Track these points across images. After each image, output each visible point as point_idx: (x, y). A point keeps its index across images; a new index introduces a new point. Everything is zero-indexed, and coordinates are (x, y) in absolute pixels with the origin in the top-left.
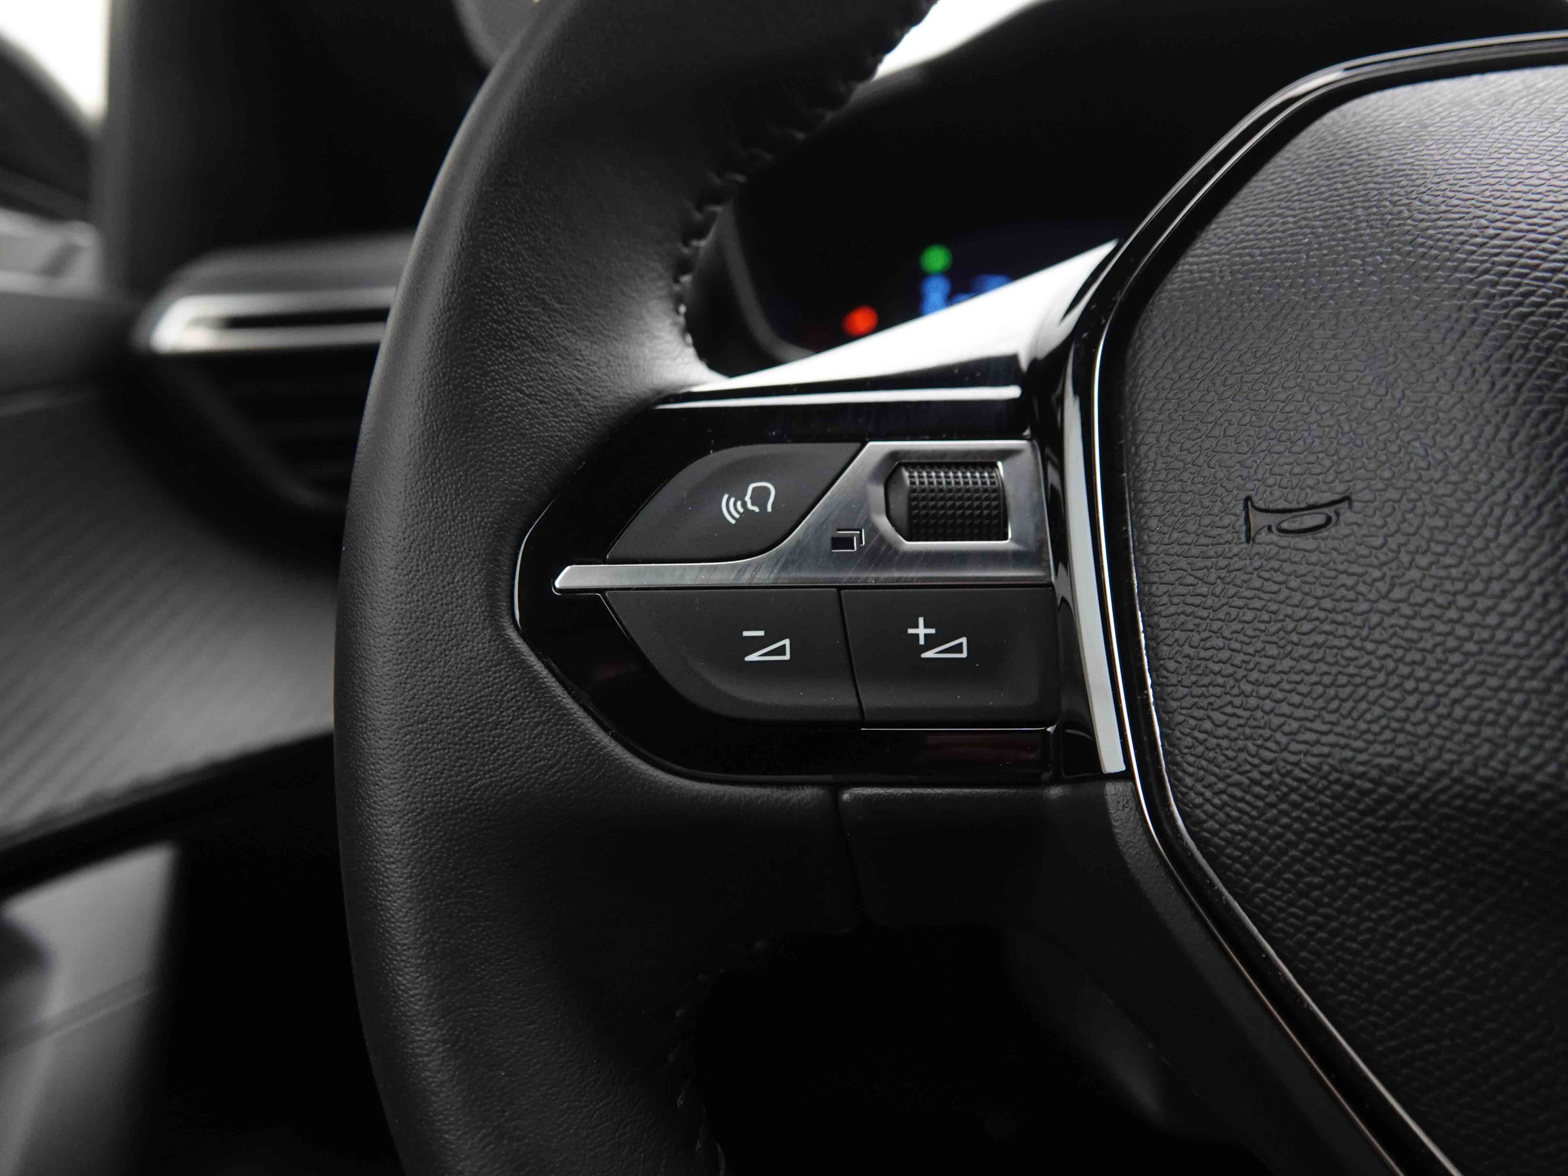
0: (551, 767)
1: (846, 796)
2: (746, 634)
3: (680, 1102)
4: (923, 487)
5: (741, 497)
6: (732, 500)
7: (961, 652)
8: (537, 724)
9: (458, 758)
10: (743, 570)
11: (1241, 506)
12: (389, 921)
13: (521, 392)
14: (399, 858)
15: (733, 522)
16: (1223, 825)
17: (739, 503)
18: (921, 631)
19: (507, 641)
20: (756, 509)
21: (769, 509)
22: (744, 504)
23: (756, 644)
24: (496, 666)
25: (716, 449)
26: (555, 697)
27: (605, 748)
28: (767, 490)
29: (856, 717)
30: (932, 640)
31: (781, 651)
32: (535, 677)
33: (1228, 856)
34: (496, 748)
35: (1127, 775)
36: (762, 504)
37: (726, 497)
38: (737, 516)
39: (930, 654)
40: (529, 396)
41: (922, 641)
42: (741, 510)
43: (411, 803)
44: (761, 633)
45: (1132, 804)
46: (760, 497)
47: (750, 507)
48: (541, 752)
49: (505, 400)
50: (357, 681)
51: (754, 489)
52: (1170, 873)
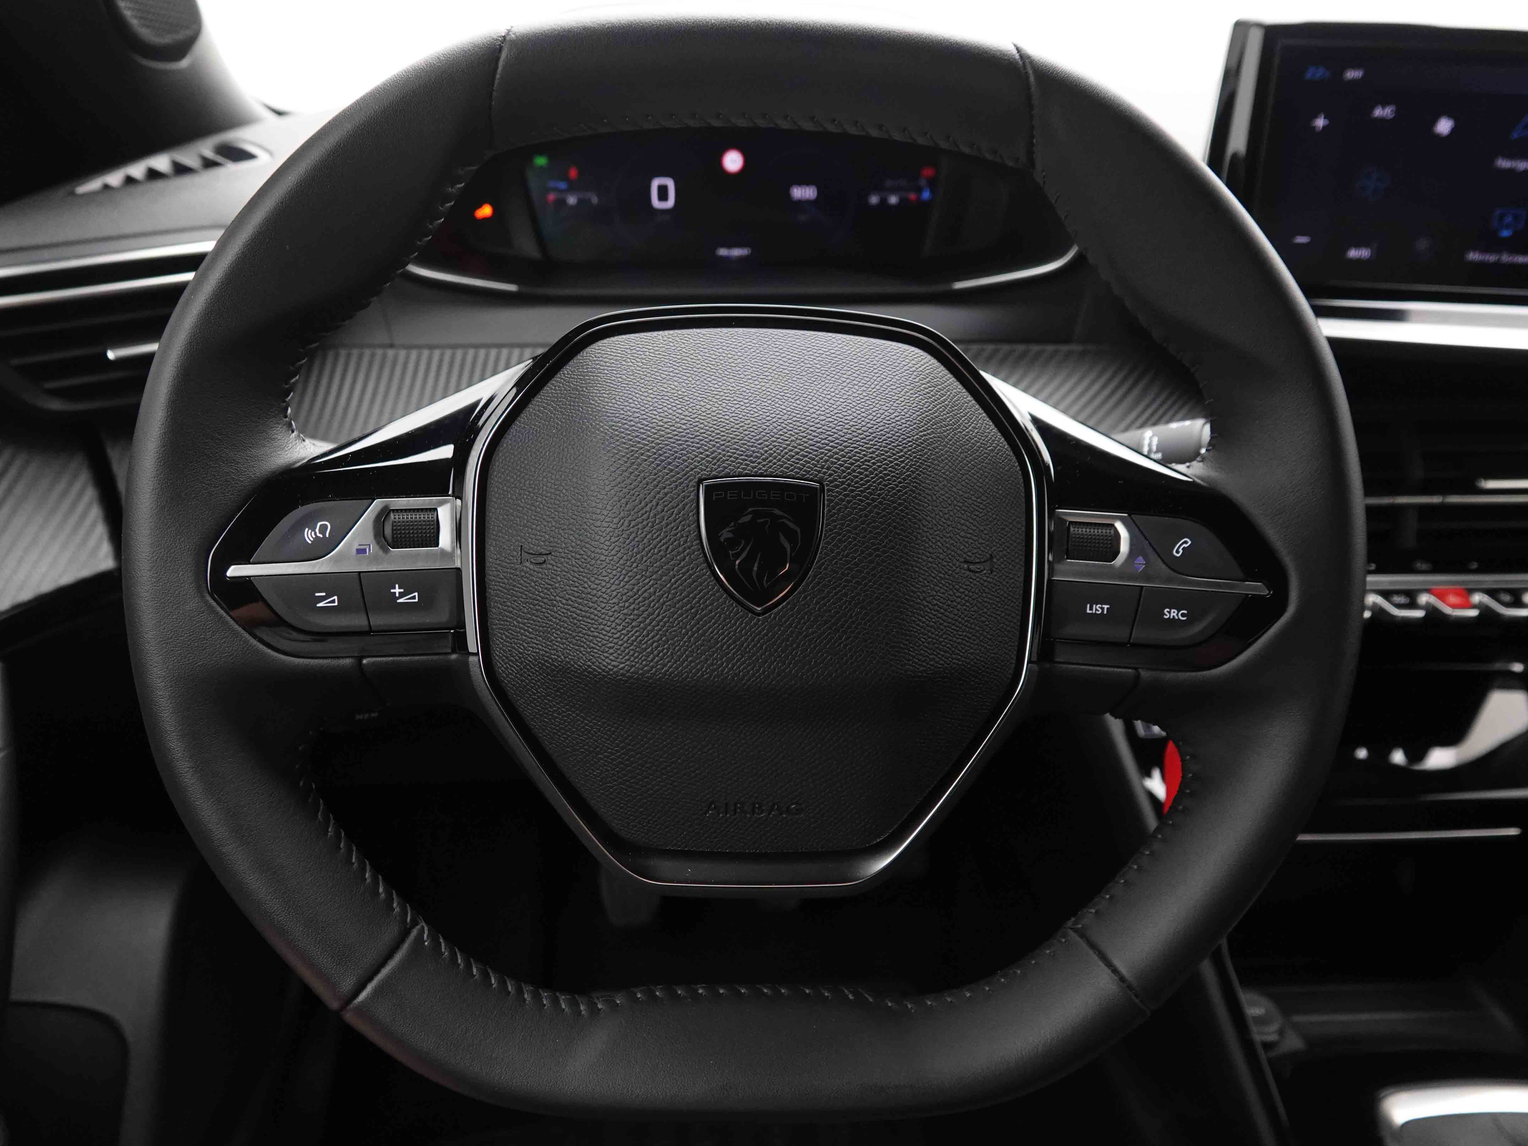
0: (230, 656)
1: (365, 661)
2: (317, 594)
3: (301, 784)
4: (404, 520)
5: (314, 530)
6: (310, 531)
7: (415, 599)
8: (223, 638)
9: (188, 654)
10: (314, 566)
11: (520, 548)
12: (163, 721)
13: (204, 483)
14: (165, 696)
15: (310, 542)
16: (507, 676)
17: (313, 533)
18: (397, 590)
19: (206, 602)
20: (321, 536)
21: (327, 536)
22: (315, 534)
23: (322, 599)
24: (202, 613)
25: (302, 505)
26: (230, 626)
27: (255, 646)
28: (326, 526)
29: (367, 629)
30: (402, 595)
31: (333, 601)
32: (221, 617)
33: (509, 687)
34: (205, 649)
35: (477, 654)
36: (324, 534)
37: (307, 529)
38: (312, 539)
39: (399, 601)
40: (208, 484)
41: (397, 595)
42: (314, 536)
43: (168, 674)
44: (324, 594)
45: (478, 666)
46: (323, 529)
47: (318, 535)
48: (225, 650)
49: (196, 488)
50: (137, 620)
51: (321, 525)
52: (490, 692)
